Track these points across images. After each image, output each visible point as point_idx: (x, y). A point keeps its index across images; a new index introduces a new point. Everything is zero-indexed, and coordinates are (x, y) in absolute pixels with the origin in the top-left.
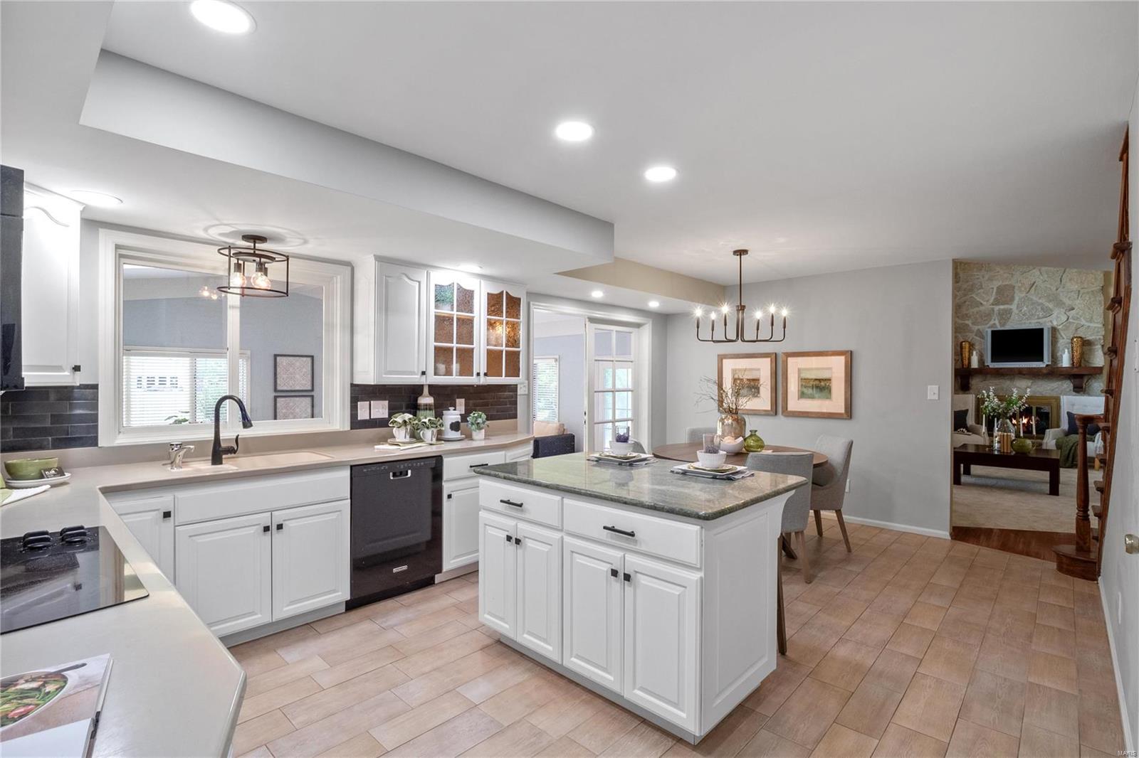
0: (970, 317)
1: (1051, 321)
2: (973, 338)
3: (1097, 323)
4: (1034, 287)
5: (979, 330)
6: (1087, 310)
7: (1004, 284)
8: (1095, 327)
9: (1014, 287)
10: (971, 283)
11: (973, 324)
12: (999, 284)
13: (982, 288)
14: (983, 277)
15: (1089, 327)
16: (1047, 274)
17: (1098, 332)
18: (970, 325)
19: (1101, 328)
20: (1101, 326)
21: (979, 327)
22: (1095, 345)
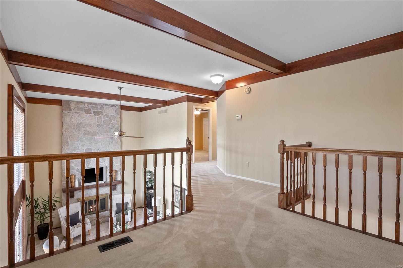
0: (74, 163)
1: (105, 164)
2: (75, 172)
3: (119, 164)
4: (99, 149)
5: (77, 168)
6: (116, 159)
7: (88, 148)
8: (118, 166)
9: (92, 150)
10: (74, 147)
11: (75, 166)
12: (86, 148)
13: (79, 149)
14: (79, 144)
15: (116, 165)
16: (104, 145)
17: (119, 167)
18: (74, 166)
19: (120, 166)
20: (120, 165)
21: (78, 167)
22: (118, 172)
